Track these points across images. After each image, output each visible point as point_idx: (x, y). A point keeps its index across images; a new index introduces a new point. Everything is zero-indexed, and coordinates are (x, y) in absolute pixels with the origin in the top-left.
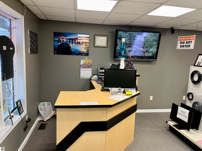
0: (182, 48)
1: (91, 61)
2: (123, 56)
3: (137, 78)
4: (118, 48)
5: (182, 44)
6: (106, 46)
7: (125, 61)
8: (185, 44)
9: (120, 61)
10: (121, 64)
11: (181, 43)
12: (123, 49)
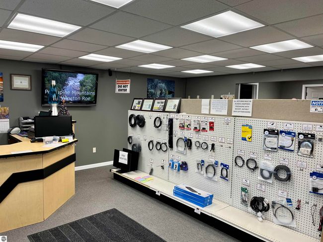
0: (120, 92)
1: (8, 109)
2: (55, 102)
3: (73, 125)
4: (47, 91)
5: (120, 88)
6: (30, 89)
7: (58, 107)
8: (122, 88)
9: (52, 107)
10: (53, 110)
11: (119, 86)
12: (55, 92)
